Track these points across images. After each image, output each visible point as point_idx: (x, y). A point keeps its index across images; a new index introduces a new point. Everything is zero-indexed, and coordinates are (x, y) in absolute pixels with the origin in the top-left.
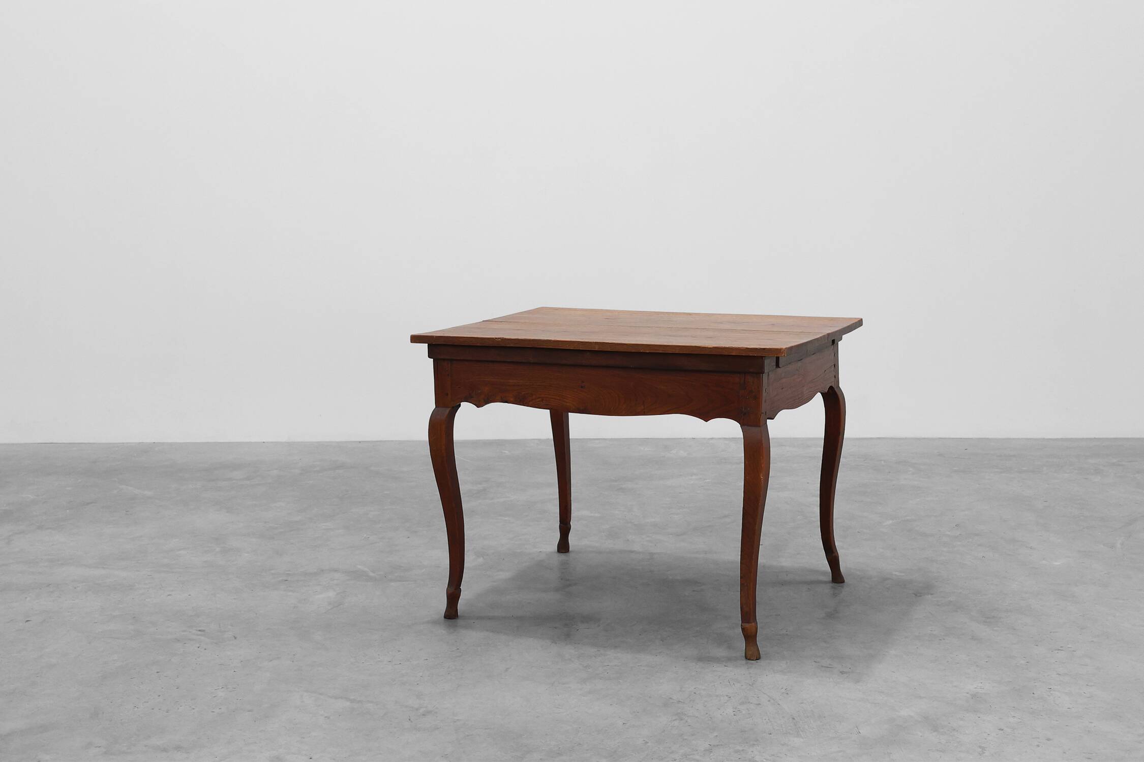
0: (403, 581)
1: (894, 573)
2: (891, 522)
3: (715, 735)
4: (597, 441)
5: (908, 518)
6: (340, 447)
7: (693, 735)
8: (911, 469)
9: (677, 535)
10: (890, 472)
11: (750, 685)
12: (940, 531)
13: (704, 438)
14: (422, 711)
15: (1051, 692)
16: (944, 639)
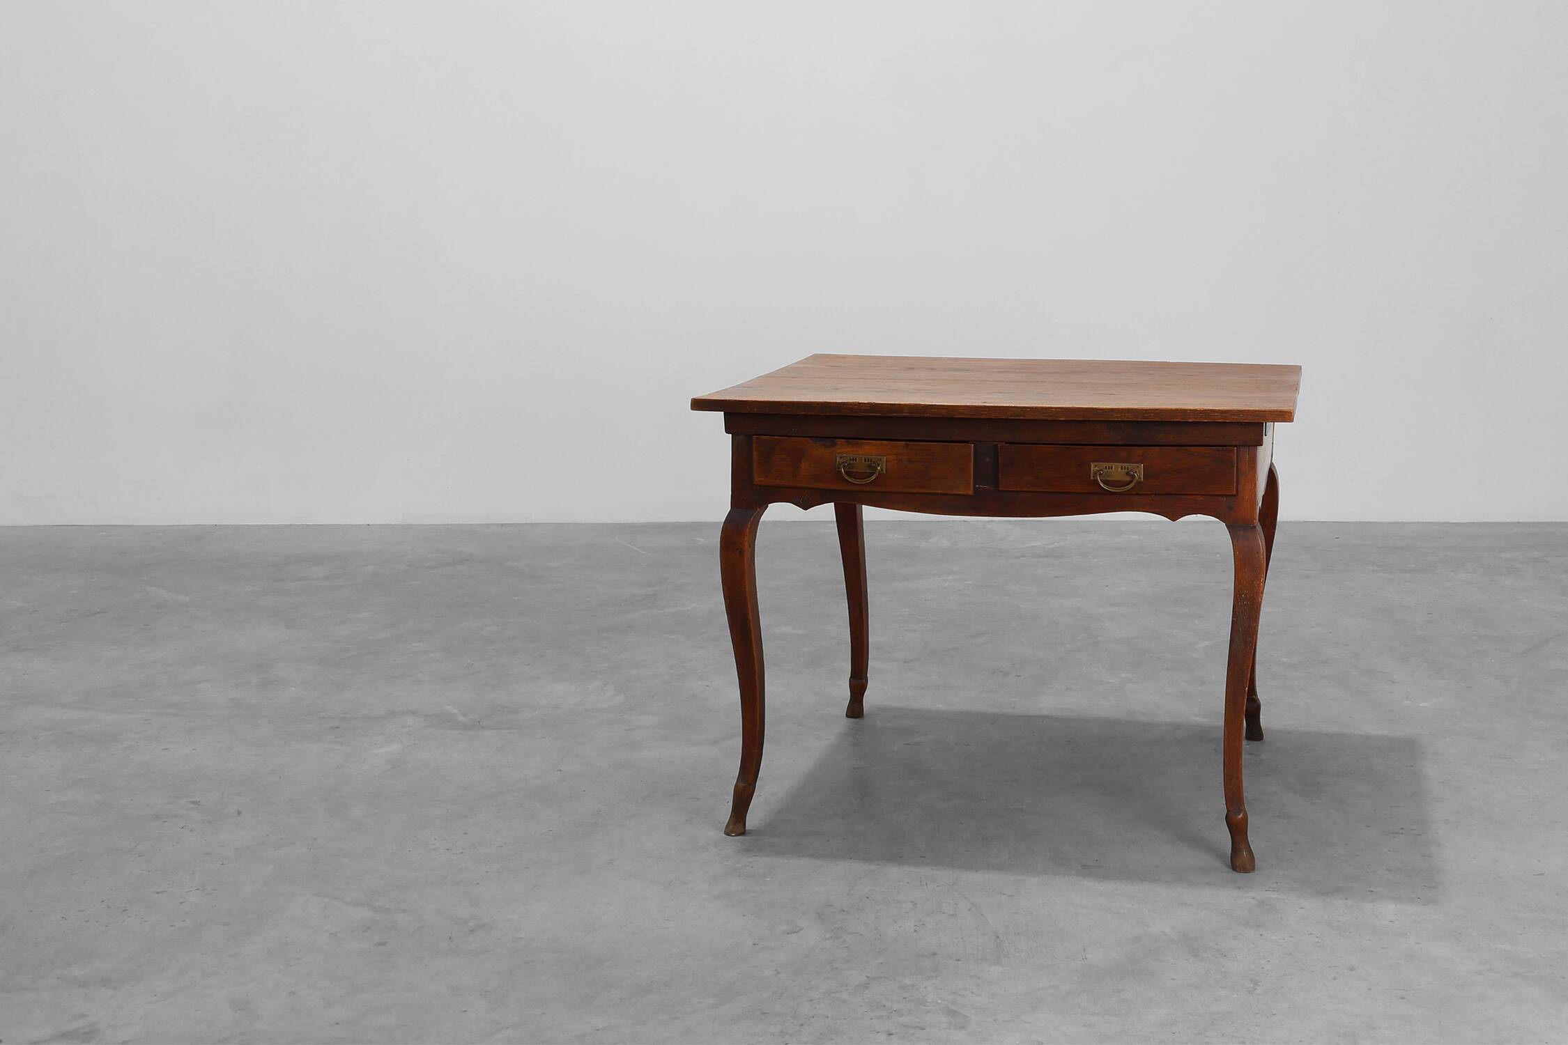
0: (503, 729)
3: (880, 961)
6: (474, 532)
7: (848, 962)
11: (949, 885)
14: (471, 924)
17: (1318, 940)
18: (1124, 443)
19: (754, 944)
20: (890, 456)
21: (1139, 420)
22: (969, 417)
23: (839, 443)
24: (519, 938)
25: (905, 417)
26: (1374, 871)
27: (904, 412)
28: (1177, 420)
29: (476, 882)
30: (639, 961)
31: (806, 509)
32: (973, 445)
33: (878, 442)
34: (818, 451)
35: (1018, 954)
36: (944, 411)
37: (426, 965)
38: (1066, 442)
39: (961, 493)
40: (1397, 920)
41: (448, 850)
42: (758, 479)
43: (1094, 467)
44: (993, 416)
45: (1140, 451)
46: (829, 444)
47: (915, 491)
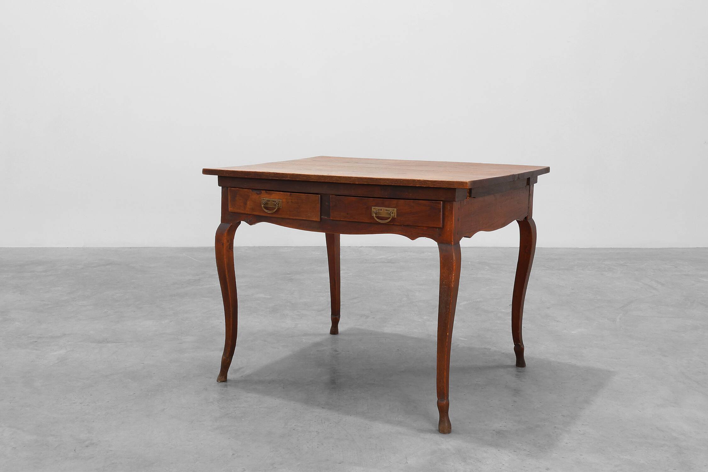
0: (117, 343)
1: (460, 338)
2: (465, 303)
3: (298, 464)
4: (286, 248)
5: (478, 300)
6: (116, 251)
7: (281, 464)
8: (487, 267)
9: (318, 311)
10: (473, 269)
11: (336, 423)
12: (498, 309)
13: (357, 247)
14: (87, 443)
15: (555, 430)
16: (485, 388)
17: (529, 453)
18: (388, 197)
19: (233, 454)
20: (284, 200)
21: (393, 185)
22: (315, 181)
23: (263, 192)
24: (111, 450)
25: (288, 180)
26: (555, 417)
27: (287, 178)
28: (410, 185)
29: (92, 420)
30: (172, 463)
31: (251, 224)
32: (320, 196)
33: (279, 192)
34: (254, 196)
35: (371, 460)
36: (305, 178)
37: (60, 465)
38: (361, 196)
39: (314, 220)
40: (570, 443)
41: (81, 403)
42: (230, 209)
43: (374, 209)
44: (326, 181)
45: (395, 201)
46: (258, 193)
47: (294, 218)
